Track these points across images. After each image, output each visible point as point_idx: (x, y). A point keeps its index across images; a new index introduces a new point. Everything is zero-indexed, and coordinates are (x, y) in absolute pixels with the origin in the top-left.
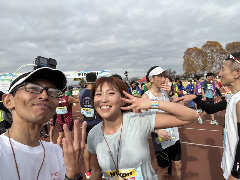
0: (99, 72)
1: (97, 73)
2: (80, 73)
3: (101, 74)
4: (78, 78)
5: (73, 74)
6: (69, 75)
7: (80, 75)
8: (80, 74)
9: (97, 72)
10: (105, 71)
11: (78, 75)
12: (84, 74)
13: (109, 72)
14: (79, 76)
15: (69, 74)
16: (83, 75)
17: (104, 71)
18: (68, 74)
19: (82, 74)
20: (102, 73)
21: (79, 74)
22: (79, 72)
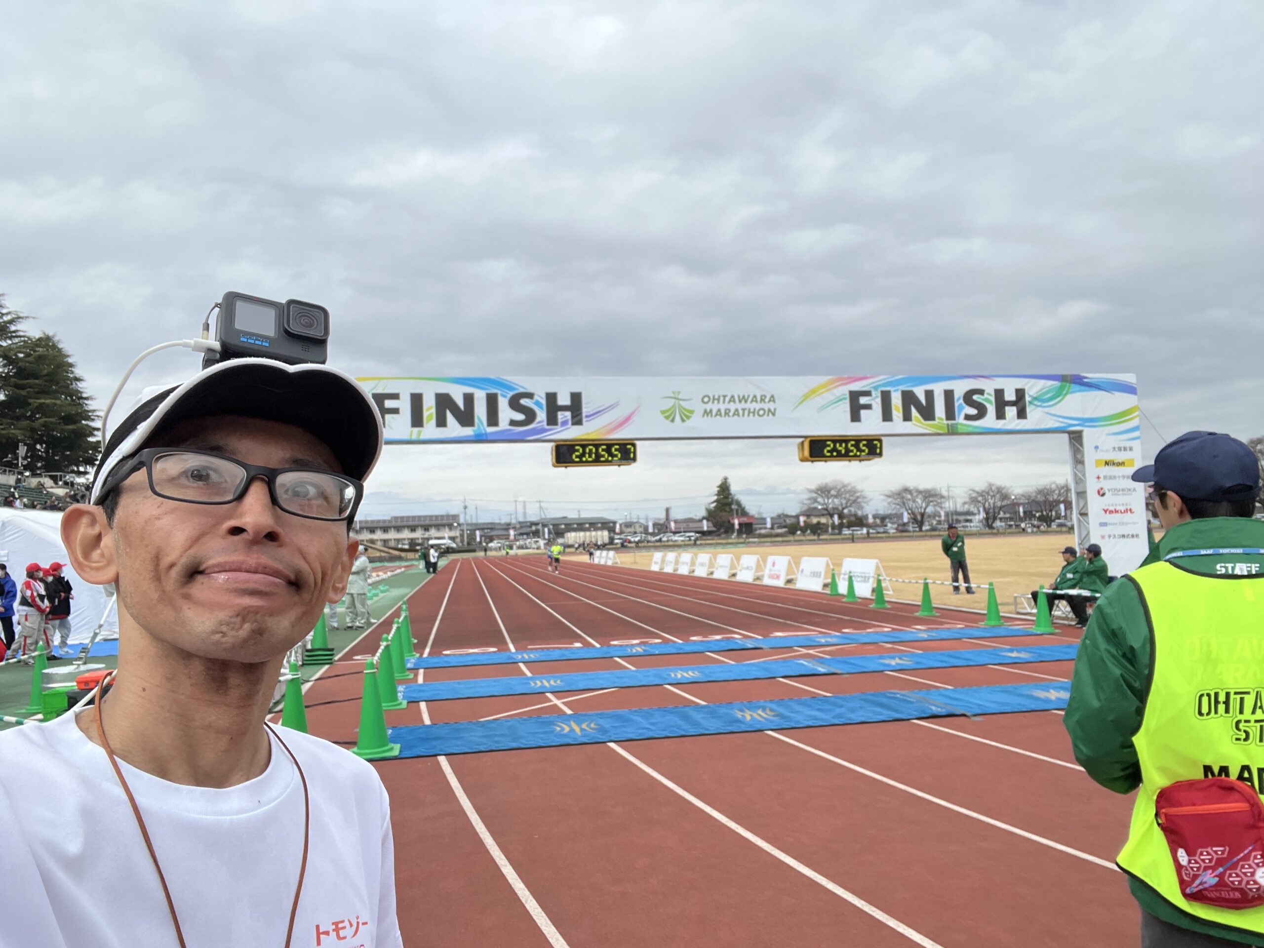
0: (1033, 388)
1: (1020, 393)
2: (867, 393)
3: (1055, 410)
4: (844, 440)
5: (806, 397)
6: (771, 406)
7: (863, 413)
8: (863, 400)
9: (1020, 383)
10: (1092, 376)
11: (846, 406)
12: (896, 400)
13: (1130, 389)
14: (855, 417)
15: (772, 399)
16: (887, 416)
17: (1078, 381)
18: (763, 400)
19: (886, 398)
20: (1059, 394)
21: (854, 396)
22: (857, 386)
